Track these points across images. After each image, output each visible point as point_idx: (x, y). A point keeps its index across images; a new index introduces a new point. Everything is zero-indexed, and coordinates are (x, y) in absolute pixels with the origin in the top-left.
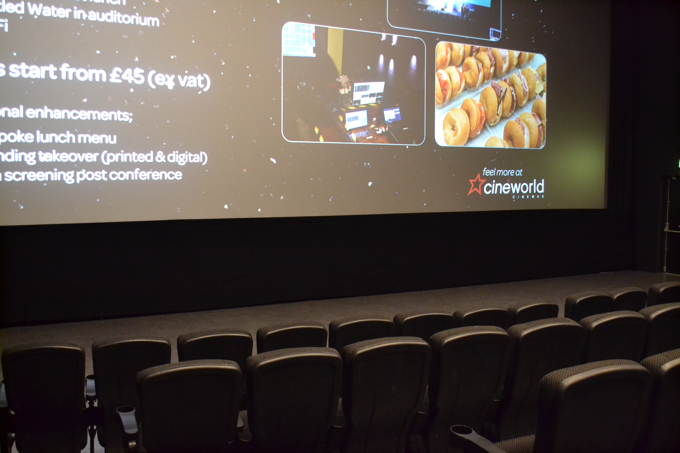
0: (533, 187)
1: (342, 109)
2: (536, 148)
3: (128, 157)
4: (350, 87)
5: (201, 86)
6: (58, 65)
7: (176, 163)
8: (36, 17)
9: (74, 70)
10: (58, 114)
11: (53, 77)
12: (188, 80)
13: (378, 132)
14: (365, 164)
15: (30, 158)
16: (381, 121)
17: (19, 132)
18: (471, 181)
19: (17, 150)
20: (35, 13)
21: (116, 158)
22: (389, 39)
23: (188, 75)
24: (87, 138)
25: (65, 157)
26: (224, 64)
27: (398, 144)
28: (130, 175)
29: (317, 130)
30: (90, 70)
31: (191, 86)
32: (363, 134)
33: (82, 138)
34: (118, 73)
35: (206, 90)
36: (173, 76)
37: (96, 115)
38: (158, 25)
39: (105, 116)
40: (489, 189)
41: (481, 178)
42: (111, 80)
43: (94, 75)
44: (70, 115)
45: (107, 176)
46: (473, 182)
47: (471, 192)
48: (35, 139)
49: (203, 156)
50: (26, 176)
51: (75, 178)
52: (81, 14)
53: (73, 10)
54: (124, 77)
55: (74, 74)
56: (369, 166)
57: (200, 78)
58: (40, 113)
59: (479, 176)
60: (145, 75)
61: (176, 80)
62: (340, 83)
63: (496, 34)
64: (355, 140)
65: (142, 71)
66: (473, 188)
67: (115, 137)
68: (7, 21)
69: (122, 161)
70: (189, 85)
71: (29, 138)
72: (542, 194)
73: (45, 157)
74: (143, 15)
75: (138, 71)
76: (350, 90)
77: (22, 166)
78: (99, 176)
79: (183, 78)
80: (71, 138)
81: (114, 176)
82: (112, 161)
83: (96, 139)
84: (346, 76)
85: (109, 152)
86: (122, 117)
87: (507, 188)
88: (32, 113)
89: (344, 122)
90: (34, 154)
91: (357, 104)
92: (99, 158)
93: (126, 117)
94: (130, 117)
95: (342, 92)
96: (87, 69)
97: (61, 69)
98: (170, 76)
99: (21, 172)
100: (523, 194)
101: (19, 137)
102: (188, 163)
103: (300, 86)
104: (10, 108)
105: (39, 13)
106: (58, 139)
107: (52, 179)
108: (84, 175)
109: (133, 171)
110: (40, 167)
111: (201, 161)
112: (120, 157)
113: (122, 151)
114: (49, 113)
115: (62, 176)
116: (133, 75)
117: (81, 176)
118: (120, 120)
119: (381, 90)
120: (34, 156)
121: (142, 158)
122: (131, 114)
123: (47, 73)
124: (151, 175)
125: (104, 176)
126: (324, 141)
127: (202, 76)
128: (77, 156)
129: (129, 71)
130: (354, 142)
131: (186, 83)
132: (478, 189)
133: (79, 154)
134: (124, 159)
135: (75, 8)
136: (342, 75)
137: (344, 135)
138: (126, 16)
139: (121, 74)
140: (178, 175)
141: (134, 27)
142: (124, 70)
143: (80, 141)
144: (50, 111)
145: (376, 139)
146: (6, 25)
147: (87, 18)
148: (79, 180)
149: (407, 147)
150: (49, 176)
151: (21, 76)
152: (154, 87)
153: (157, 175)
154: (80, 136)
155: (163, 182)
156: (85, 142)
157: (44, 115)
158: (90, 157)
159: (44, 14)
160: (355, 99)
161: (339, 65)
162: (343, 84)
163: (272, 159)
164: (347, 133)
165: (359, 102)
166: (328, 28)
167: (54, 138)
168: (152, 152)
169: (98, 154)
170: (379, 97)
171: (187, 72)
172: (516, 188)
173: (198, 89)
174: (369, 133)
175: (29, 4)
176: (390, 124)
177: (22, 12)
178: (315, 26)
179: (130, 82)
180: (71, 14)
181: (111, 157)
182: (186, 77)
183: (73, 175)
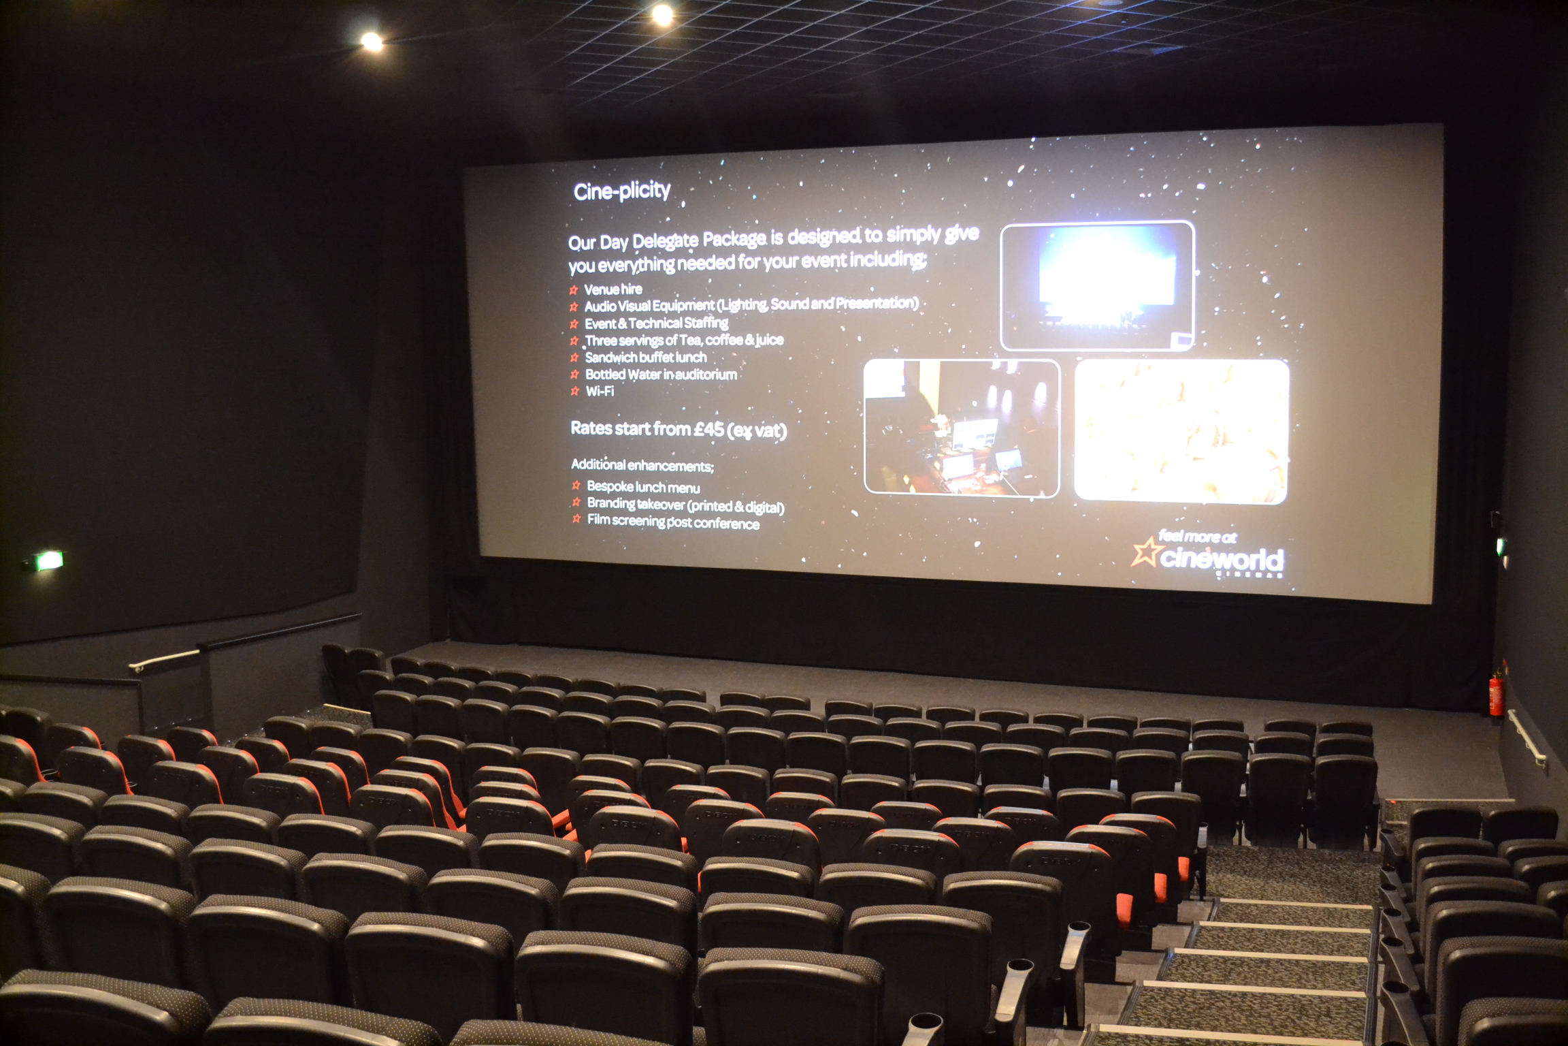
0: (1258, 562)
1: (939, 455)
2: (1265, 501)
3: (710, 506)
4: (950, 429)
5: (778, 436)
6: (652, 423)
7: (754, 513)
8: (634, 381)
9: (665, 426)
10: (652, 467)
11: (648, 433)
12: (764, 431)
13: (988, 482)
14: (970, 519)
15: (631, 506)
16: (992, 467)
17: (623, 482)
18: (1138, 547)
19: (621, 498)
20: (634, 378)
21: (700, 506)
22: (1004, 366)
23: (765, 425)
24: (676, 488)
25: (658, 505)
26: (800, 411)
27: (1016, 494)
28: (712, 524)
29: (906, 479)
30: (678, 426)
31: (768, 436)
32: (968, 483)
33: (671, 488)
34: (701, 427)
35: (782, 439)
36: (751, 427)
37: (683, 467)
38: (736, 378)
39: (690, 467)
40: (1169, 559)
41: (1156, 544)
42: (695, 434)
43: (681, 430)
44: (662, 468)
45: (692, 523)
46: (1142, 549)
47: (1137, 561)
48: (635, 489)
49: (780, 507)
50: (628, 521)
51: (666, 524)
52: (670, 375)
53: (663, 372)
54: (706, 431)
55: (665, 430)
56: (976, 522)
57: (776, 427)
58: (638, 466)
59: (1151, 541)
60: (725, 427)
61: (753, 431)
62: (936, 425)
63: (1182, 341)
64: (956, 492)
65: (722, 424)
66: (1142, 557)
67: (699, 487)
68: (613, 386)
69: (705, 510)
70: (766, 435)
71: (629, 488)
72: (1278, 572)
73: (644, 505)
74: (722, 370)
75: (719, 424)
76: (949, 431)
77: (624, 512)
78: (685, 523)
79: (760, 428)
80: (662, 488)
81: (698, 524)
82: (697, 509)
83: (682, 489)
84: (944, 415)
85: (693, 502)
86: (704, 468)
87: (1204, 560)
88: (632, 466)
89: (941, 469)
90: (634, 502)
91: (958, 448)
92: (685, 506)
93: (707, 468)
94: (712, 468)
95: (938, 434)
96: (675, 425)
97: (654, 426)
98: (748, 427)
99: (625, 517)
100: (1238, 570)
101: (623, 487)
102: (765, 514)
103: (886, 431)
104: (617, 462)
105: (636, 378)
106: (652, 489)
107: (648, 525)
108: (673, 522)
109: (715, 520)
110: (639, 513)
111: (778, 512)
112: (703, 506)
113: (705, 501)
114: (645, 466)
115: (655, 522)
116: (714, 429)
117: (671, 523)
118: (703, 471)
119: (994, 431)
120: (634, 504)
121: (723, 507)
122: (713, 466)
123: (644, 430)
124: (730, 524)
125: (689, 523)
126: (916, 492)
127: (779, 425)
128: (668, 504)
129: (711, 424)
130: (954, 493)
131: (763, 434)
132: (1151, 558)
133: (669, 503)
134: (707, 508)
135: (665, 370)
136: (939, 414)
137: (940, 485)
138: (708, 372)
139: (703, 428)
140: (756, 526)
141: (715, 382)
142: (706, 424)
143: (669, 491)
144: (646, 463)
145: (986, 490)
146: (613, 390)
147: (674, 378)
148: (669, 526)
149: (1032, 500)
150: (646, 521)
151: (624, 434)
152: (732, 438)
153: (736, 525)
154: (670, 486)
155: (741, 531)
156: (674, 491)
157: (642, 468)
158: (678, 506)
159: (641, 378)
160: (955, 443)
161: (934, 402)
162: (939, 426)
163: (853, 512)
164: (946, 483)
165: (961, 446)
166: (919, 362)
167: (649, 488)
168: (731, 502)
169: (684, 503)
170: (990, 438)
171: (763, 422)
172: (1225, 561)
173: (775, 439)
174: (976, 482)
175: (629, 370)
176: (1004, 471)
177: (624, 378)
178: (905, 362)
179: (711, 435)
180: (662, 376)
181: (696, 507)
182: (763, 428)
183: (664, 522)
